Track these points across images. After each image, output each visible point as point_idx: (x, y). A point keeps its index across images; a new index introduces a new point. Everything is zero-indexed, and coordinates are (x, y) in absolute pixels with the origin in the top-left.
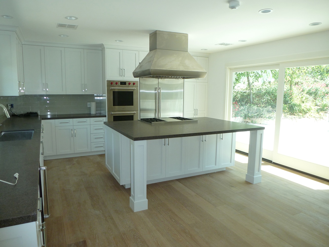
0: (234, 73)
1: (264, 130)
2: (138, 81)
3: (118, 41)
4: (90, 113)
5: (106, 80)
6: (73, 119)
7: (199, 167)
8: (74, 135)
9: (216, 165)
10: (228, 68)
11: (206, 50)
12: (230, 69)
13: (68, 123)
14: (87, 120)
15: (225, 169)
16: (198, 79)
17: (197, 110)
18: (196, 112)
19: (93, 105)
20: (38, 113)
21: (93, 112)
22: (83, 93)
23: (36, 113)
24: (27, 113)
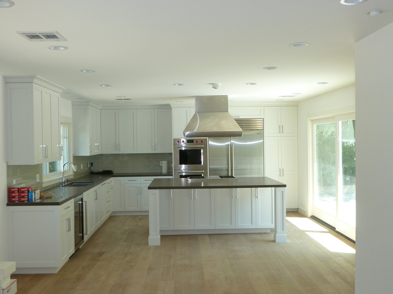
0: (315, 125)
2: (207, 139)
5: (173, 138)
7: (231, 224)
8: (141, 193)
9: (252, 224)
10: (309, 120)
11: (282, 100)
12: (312, 121)
13: (135, 180)
16: (283, 133)
17: (283, 169)
18: (281, 172)
19: (164, 164)
20: (113, 171)
21: (164, 171)
22: (153, 152)
23: (111, 171)
24: (104, 171)
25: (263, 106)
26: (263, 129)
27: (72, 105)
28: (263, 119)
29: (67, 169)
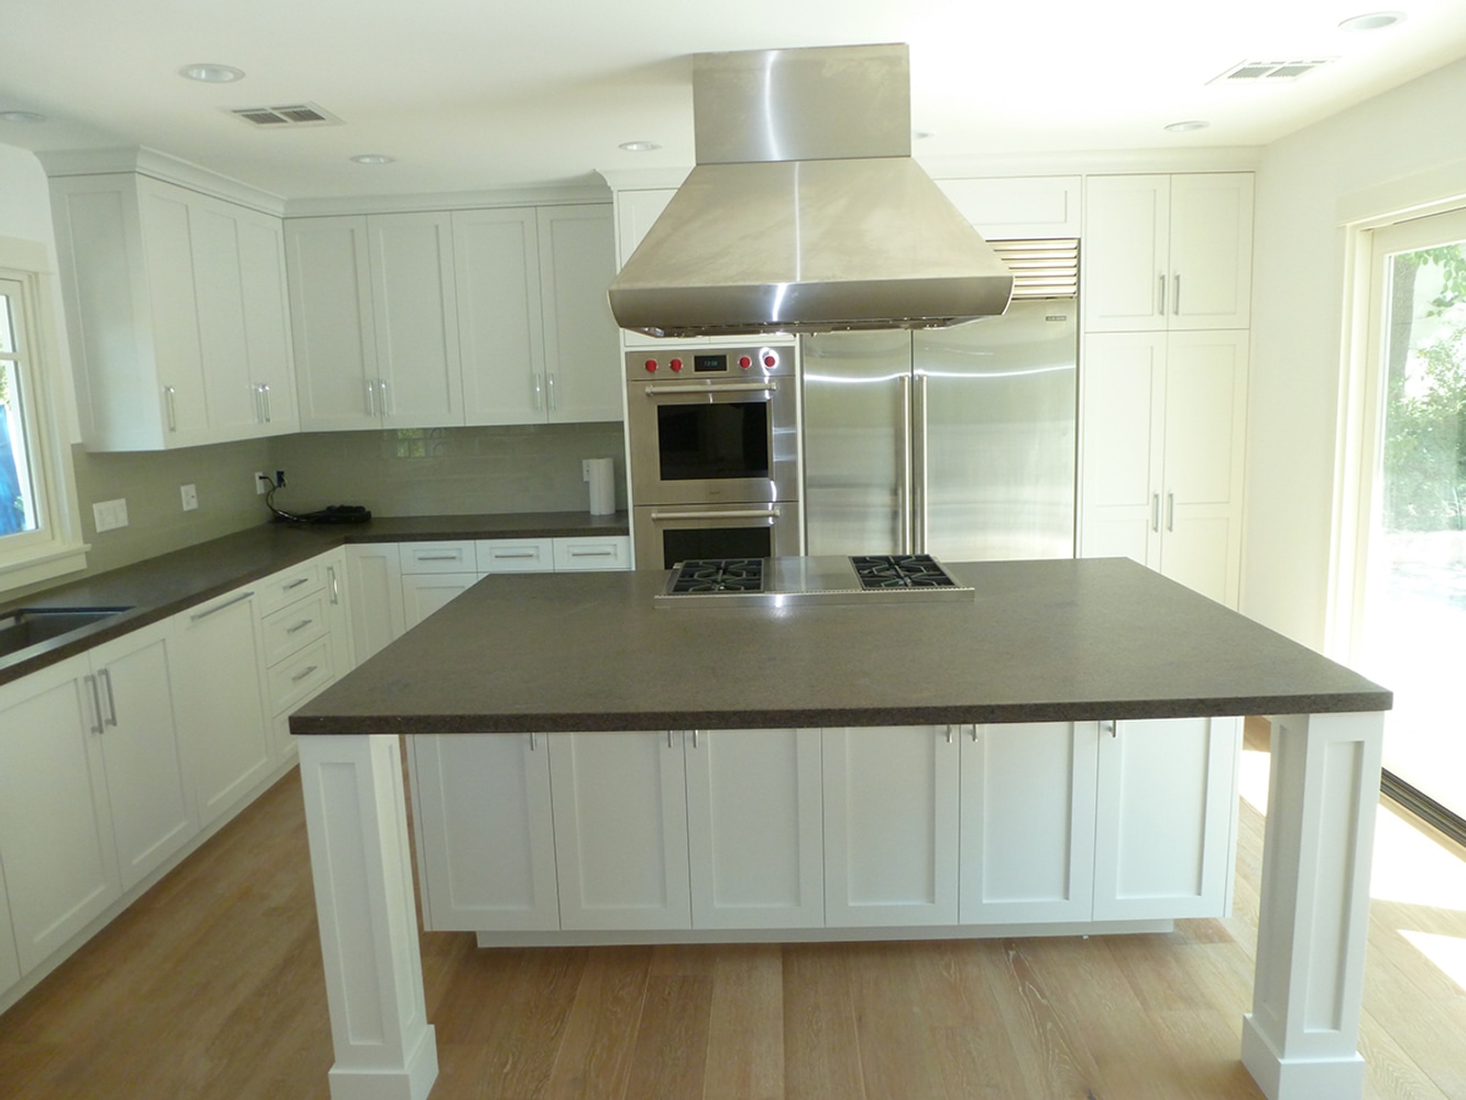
0: (1392, 256)
1: (1386, 712)
2: (793, 348)
3: (635, 147)
4: (589, 512)
5: (623, 350)
6: (478, 542)
9: (1067, 897)
10: (1356, 227)
11: (1198, 126)
12: (1372, 232)
13: (453, 558)
14: (537, 547)
15: (1169, 929)
16: (1177, 313)
17: (1171, 496)
18: (1162, 510)
19: (597, 473)
20: (367, 510)
21: (600, 505)
22: (541, 419)
23: (360, 509)
24: (329, 509)
25: (1080, 175)
26: (1076, 298)
27: (49, 177)
28: (1079, 240)
29: (37, 527)
